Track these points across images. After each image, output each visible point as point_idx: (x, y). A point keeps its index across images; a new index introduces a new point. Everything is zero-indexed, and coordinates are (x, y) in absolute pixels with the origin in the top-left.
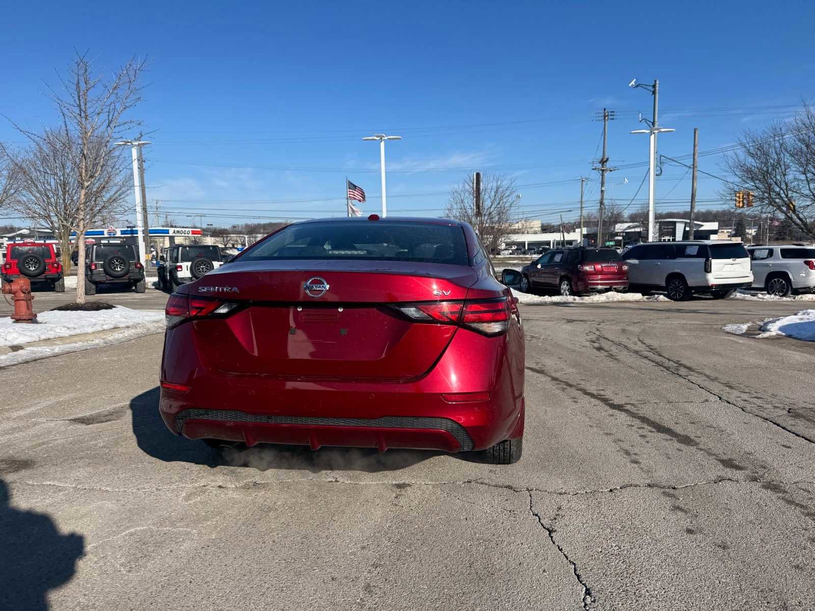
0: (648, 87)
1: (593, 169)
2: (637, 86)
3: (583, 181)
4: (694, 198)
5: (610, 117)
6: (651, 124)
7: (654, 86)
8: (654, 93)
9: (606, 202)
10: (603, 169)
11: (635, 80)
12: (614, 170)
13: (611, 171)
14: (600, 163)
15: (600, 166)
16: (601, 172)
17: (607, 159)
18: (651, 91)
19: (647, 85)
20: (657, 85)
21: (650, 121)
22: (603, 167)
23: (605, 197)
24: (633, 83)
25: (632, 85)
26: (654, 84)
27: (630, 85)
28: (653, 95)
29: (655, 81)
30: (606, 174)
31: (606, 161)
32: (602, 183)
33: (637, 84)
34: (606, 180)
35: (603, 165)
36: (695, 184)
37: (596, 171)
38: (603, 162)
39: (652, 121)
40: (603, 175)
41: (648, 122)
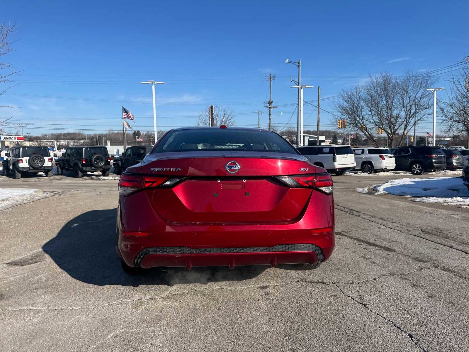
0: (295, 64)
1: (265, 107)
2: (289, 63)
3: (259, 113)
4: (319, 123)
6: (297, 83)
7: (299, 63)
8: (299, 67)
9: (271, 124)
11: (288, 59)
12: (276, 108)
13: (274, 108)
14: (268, 103)
15: (268, 105)
16: (269, 108)
17: (272, 102)
18: (297, 65)
21: (297, 82)
22: (270, 106)
24: (287, 61)
25: (287, 62)
26: (298, 62)
28: (298, 68)
29: (299, 60)
31: (271, 103)
32: (270, 114)
34: (271, 112)
35: (270, 104)
37: (266, 108)
38: (270, 103)
39: (298, 82)
40: (270, 110)
41: (296, 82)
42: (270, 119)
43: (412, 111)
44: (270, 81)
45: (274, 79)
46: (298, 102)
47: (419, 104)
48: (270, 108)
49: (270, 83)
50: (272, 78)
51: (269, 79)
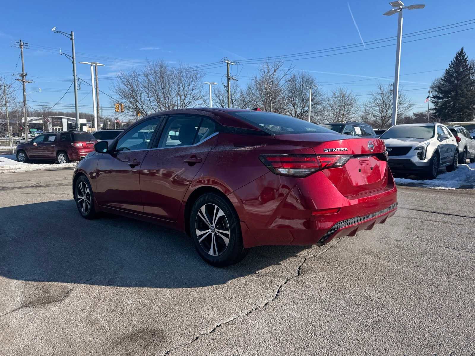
0: (66, 35)
2: (57, 32)
3: (5, 86)
4: (98, 105)
5: (24, 46)
6: (71, 58)
7: (71, 35)
8: (71, 39)
9: (27, 102)
10: (23, 80)
11: (55, 28)
12: (32, 82)
13: (29, 82)
14: (20, 76)
15: (21, 78)
16: (22, 82)
17: (26, 74)
18: (68, 37)
19: (65, 33)
20: (73, 35)
21: (70, 56)
22: (23, 79)
23: (27, 99)
24: (54, 29)
26: (71, 33)
27: (52, 30)
29: (72, 32)
30: (26, 84)
31: (25, 76)
32: (23, 89)
33: (57, 31)
34: (26, 88)
36: (98, 97)
38: (23, 76)
39: (72, 56)
40: (23, 85)
41: (68, 56)
42: (24, 95)
43: (186, 100)
44: (21, 49)
45: (27, 47)
46: (74, 79)
47: (192, 94)
48: (24, 82)
49: (21, 51)
50: (23, 45)
51: (19, 46)
